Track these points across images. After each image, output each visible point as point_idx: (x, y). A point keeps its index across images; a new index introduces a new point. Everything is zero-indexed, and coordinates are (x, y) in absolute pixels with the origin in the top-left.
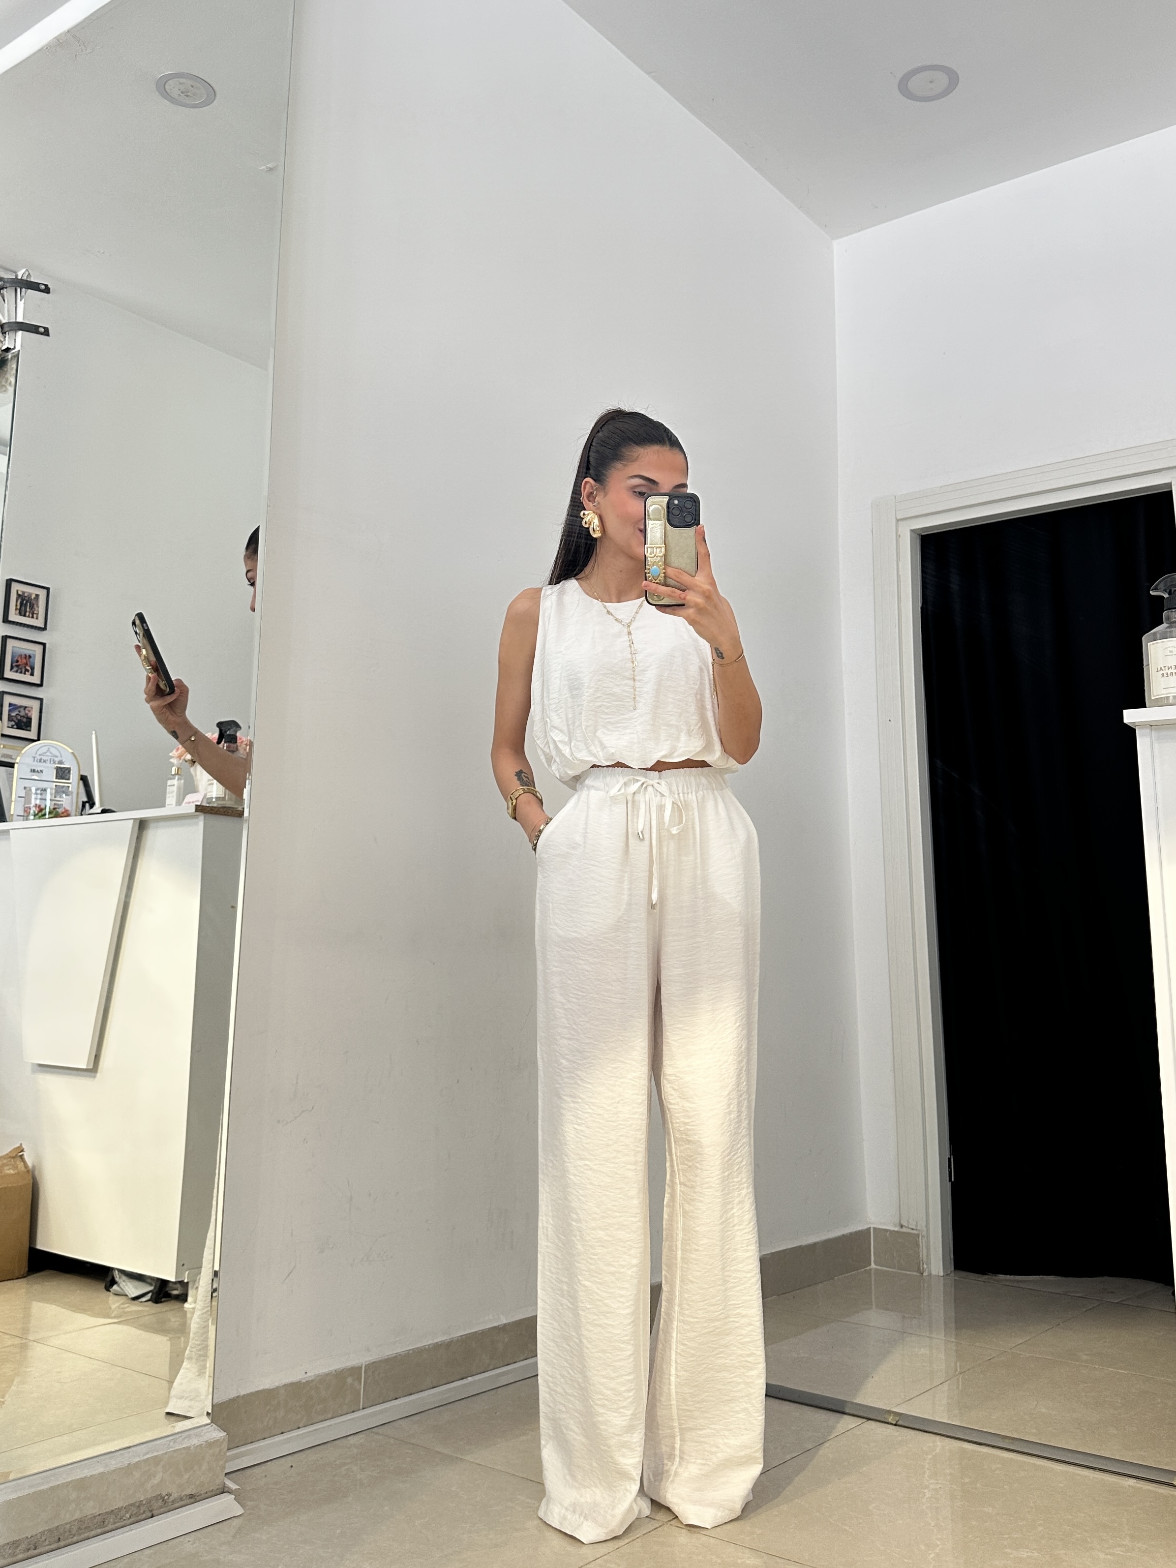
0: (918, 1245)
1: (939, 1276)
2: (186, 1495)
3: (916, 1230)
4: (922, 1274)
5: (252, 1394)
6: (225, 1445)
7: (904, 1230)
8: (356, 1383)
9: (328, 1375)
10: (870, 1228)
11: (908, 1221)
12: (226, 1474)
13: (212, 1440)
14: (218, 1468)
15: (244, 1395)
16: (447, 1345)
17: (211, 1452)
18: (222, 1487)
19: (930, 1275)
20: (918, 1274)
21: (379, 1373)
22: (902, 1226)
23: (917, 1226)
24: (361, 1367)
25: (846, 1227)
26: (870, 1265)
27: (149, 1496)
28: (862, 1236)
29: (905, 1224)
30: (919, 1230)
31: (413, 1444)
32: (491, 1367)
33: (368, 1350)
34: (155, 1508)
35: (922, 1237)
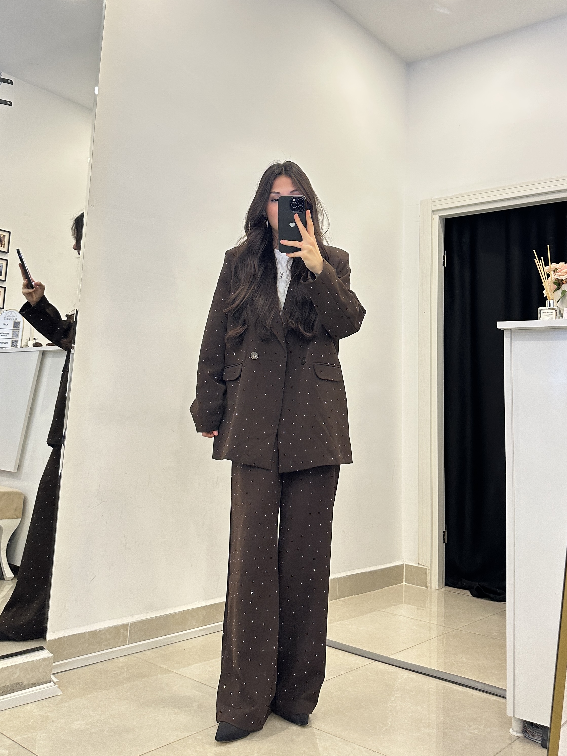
0: (426, 574)
1: (435, 589)
2: (31, 683)
3: (426, 566)
4: (428, 588)
5: (71, 636)
6: (52, 660)
7: (420, 566)
8: (125, 632)
9: (111, 627)
10: (403, 564)
11: (422, 562)
12: (52, 674)
13: (45, 658)
14: (48, 671)
15: (67, 636)
16: (173, 616)
17: (44, 663)
18: (49, 680)
19: (432, 588)
20: (426, 588)
21: (137, 628)
22: (419, 564)
23: (426, 564)
24: (128, 624)
25: (390, 563)
26: (403, 582)
27: (12, 683)
28: (399, 568)
29: (419, 563)
30: (427, 567)
31: (150, 663)
32: (196, 627)
33: (133, 617)
34: (15, 689)
35: (428, 570)
